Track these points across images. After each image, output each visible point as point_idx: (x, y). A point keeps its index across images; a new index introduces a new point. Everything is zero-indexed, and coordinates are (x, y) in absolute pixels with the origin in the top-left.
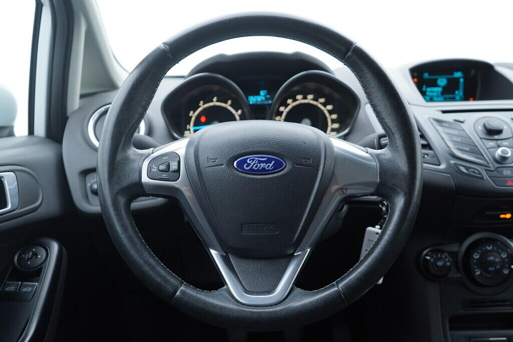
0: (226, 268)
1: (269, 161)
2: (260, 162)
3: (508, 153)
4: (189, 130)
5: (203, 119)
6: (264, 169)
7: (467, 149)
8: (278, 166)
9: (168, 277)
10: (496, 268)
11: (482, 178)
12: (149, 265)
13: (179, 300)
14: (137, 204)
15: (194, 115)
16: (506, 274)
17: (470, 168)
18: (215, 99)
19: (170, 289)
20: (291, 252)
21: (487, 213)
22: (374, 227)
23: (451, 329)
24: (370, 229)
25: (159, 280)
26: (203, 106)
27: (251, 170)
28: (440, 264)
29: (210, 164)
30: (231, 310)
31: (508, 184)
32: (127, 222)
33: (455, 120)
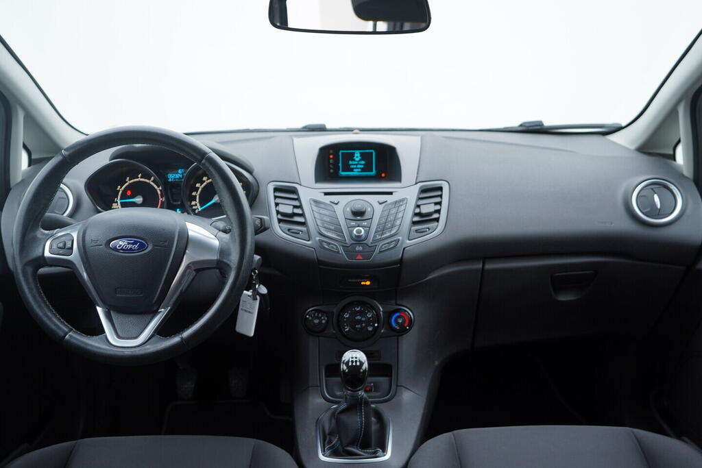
0: (107, 321)
1: (135, 243)
2: (129, 244)
3: (361, 232)
4: (117, 202)
5: (129, 193)
6: (131, 249)
7: (333, 228)
8: (142, 247)
9: (61, 326)
10: (362, 326)
11: (338, 252)
12: (47, 316)
13: (68, 342)
14: (42, 270)
15: (121, 189)
16: (372, 331)
17: (330, 244)
18: (140, 176)
19: (62, 334)
20: (155, 309)
21: (350, 280)
22: (248, 291)
23: (327, 376)
24: (245, 292)
25: (54, 327)
26: (129, 182)
27: (122, 249)
28: (316, 321)
29: (93, 244)
30: (104, 349)
31: (357, 258)
32: (33, 286)
33: (331, 202)
